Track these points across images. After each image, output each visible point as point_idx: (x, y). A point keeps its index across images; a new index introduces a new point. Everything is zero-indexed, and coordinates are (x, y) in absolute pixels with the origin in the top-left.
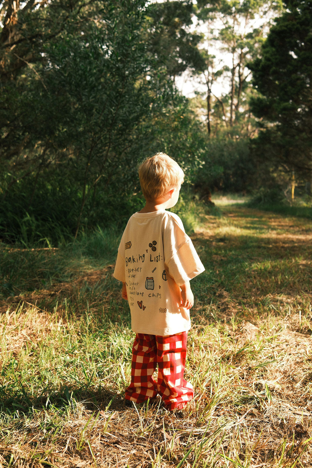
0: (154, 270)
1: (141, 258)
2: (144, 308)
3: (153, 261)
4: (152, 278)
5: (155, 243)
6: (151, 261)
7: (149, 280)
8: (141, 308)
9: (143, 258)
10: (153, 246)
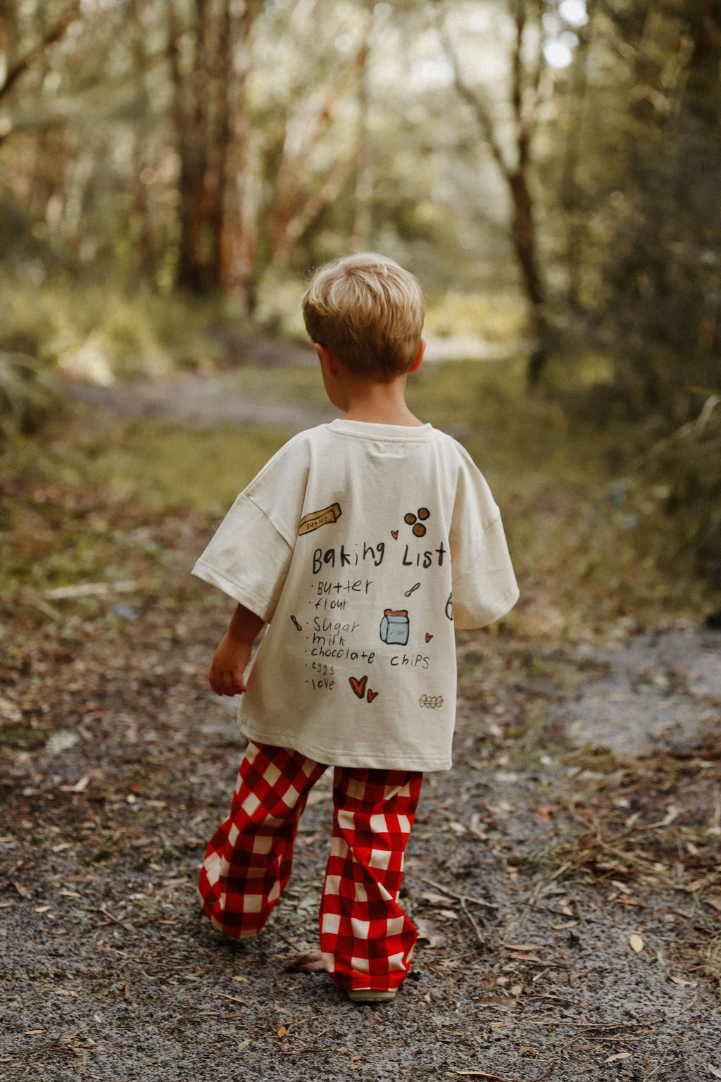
0: (412, 590)
1: (369, 553)
2: (372, 696)
3: (410, 563)
4: (405, 613)
5: (425, 513)
6: (405, 563)
7: (390, 618)
8: (361, 696)
9: (378, 554)
10: (418, 521)
